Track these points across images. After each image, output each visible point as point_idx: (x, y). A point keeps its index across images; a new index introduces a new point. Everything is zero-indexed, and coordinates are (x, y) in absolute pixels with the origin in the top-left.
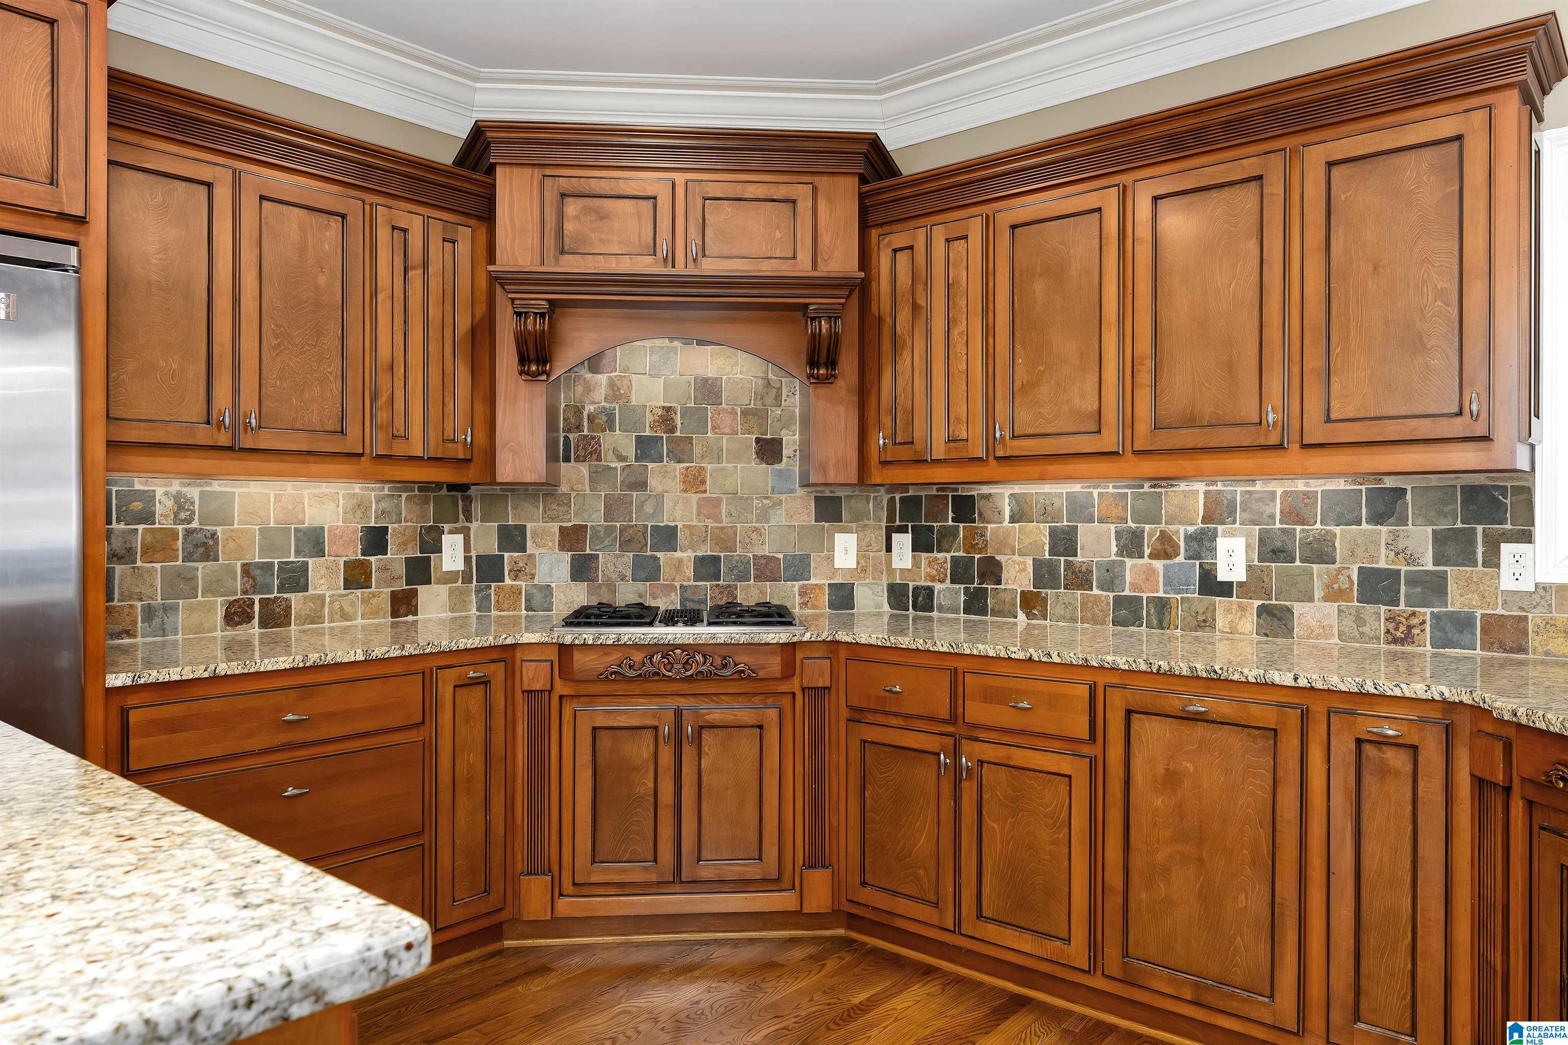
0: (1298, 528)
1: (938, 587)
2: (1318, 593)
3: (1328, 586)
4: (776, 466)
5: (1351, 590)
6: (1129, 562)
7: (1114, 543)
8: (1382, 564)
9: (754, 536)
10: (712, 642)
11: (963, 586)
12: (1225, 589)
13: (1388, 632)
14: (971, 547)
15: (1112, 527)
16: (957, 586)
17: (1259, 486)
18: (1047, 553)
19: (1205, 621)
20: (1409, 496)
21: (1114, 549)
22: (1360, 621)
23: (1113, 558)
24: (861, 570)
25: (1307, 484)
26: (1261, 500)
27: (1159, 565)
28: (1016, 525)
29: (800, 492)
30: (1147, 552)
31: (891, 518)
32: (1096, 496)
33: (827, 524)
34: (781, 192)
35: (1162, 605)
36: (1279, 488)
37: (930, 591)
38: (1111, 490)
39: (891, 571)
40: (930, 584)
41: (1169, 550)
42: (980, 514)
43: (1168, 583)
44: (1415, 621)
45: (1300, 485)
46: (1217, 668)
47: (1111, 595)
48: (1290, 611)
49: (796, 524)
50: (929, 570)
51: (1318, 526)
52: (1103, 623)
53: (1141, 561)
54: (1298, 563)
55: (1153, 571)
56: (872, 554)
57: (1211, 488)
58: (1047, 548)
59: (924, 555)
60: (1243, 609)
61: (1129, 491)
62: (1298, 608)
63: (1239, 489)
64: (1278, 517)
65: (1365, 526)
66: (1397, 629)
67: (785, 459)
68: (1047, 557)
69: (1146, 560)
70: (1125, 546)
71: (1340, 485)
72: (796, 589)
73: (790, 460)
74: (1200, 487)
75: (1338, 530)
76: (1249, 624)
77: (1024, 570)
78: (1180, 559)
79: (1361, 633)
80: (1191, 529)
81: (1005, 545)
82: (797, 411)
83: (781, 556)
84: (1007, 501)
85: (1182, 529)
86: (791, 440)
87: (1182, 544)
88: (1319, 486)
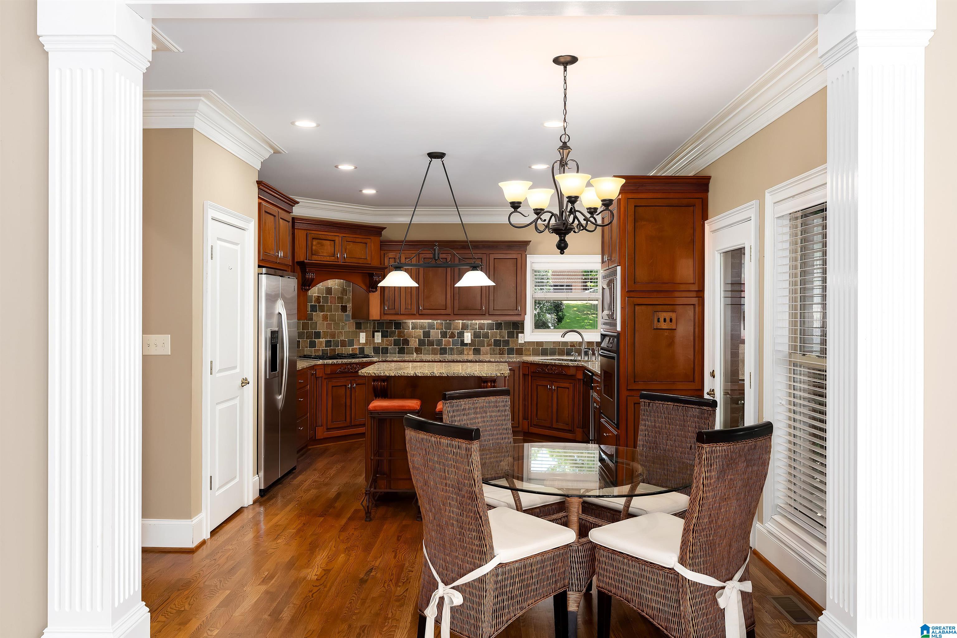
0: (482, 331)
1: (389, 347)
2: (486, 345)
3: (487, 343)
4: (346, 313)
5: (492, 344)
6: (444, 339)
7: (440, 335)
8: (498, 339)
9: (340, 334)
10: (362, 362)
11: (397, 347)
12: (466, 345)
13: (499, 352)
14: (399, 336)
15: (440, 331)
16: (396, 347)
17: (473, 322)
18: (422, 337)
19: (462, 352)
20: (503, 324)
21: (440, 336)
22: (494, 351)
23: (440, 338)
24: (366, 343)
25: (483, 321)
26: (474, 325)
27: (451, 340)
28: (413, 330)
29: (352, 321)
30: (448, 337)
31: (374, 328)
32: (435, 323)
33: (358, 330)
34: (364, 241)
35: (452, 349)
36: (478, 322)
37: (387, 348)
38: (439, 322)
39: (374, 343)
40: (387, 346)
41: (453, 336)
42: (403, 327)
43: (453, 345)
44: (504, 350)
45: (482, 322)
46: (480, 359)
47: (439, 347)
48: (480, 349)
49: (351, 330)
50: (387, 343)
51: (486, 330)
52: (437, 354)
53: (447, 339)
54: (482, 339)
55: (450, 341)
56: (369, 339)
57: (463, 322)
58: (422, 336)
59: (385, 339)
60: (470, 349)
61: (444, 322)
62: (482, 348)
63: (469, 322)
64: (478, 328)
65: (495, 330)
66: (501, 352)
67: (348, 311)
68: (422, 338)
69: (448, 339)
70: (443, 335)
71: (490, 322)
72: (351, 349)
73: (349, 312)
74: (461, 321)
75: (490, 331)
76: (471, 352)
77: (416, 342)
78: (456, 338)
79: (494, 353)
80: (458, 331)
81: (410, 336)
82: (351, 297)
83: (347, 340)
84: (411, 324)
85: (456, 331)
86: (349, 306)
87: (456, 335)
88: (486, 322)
